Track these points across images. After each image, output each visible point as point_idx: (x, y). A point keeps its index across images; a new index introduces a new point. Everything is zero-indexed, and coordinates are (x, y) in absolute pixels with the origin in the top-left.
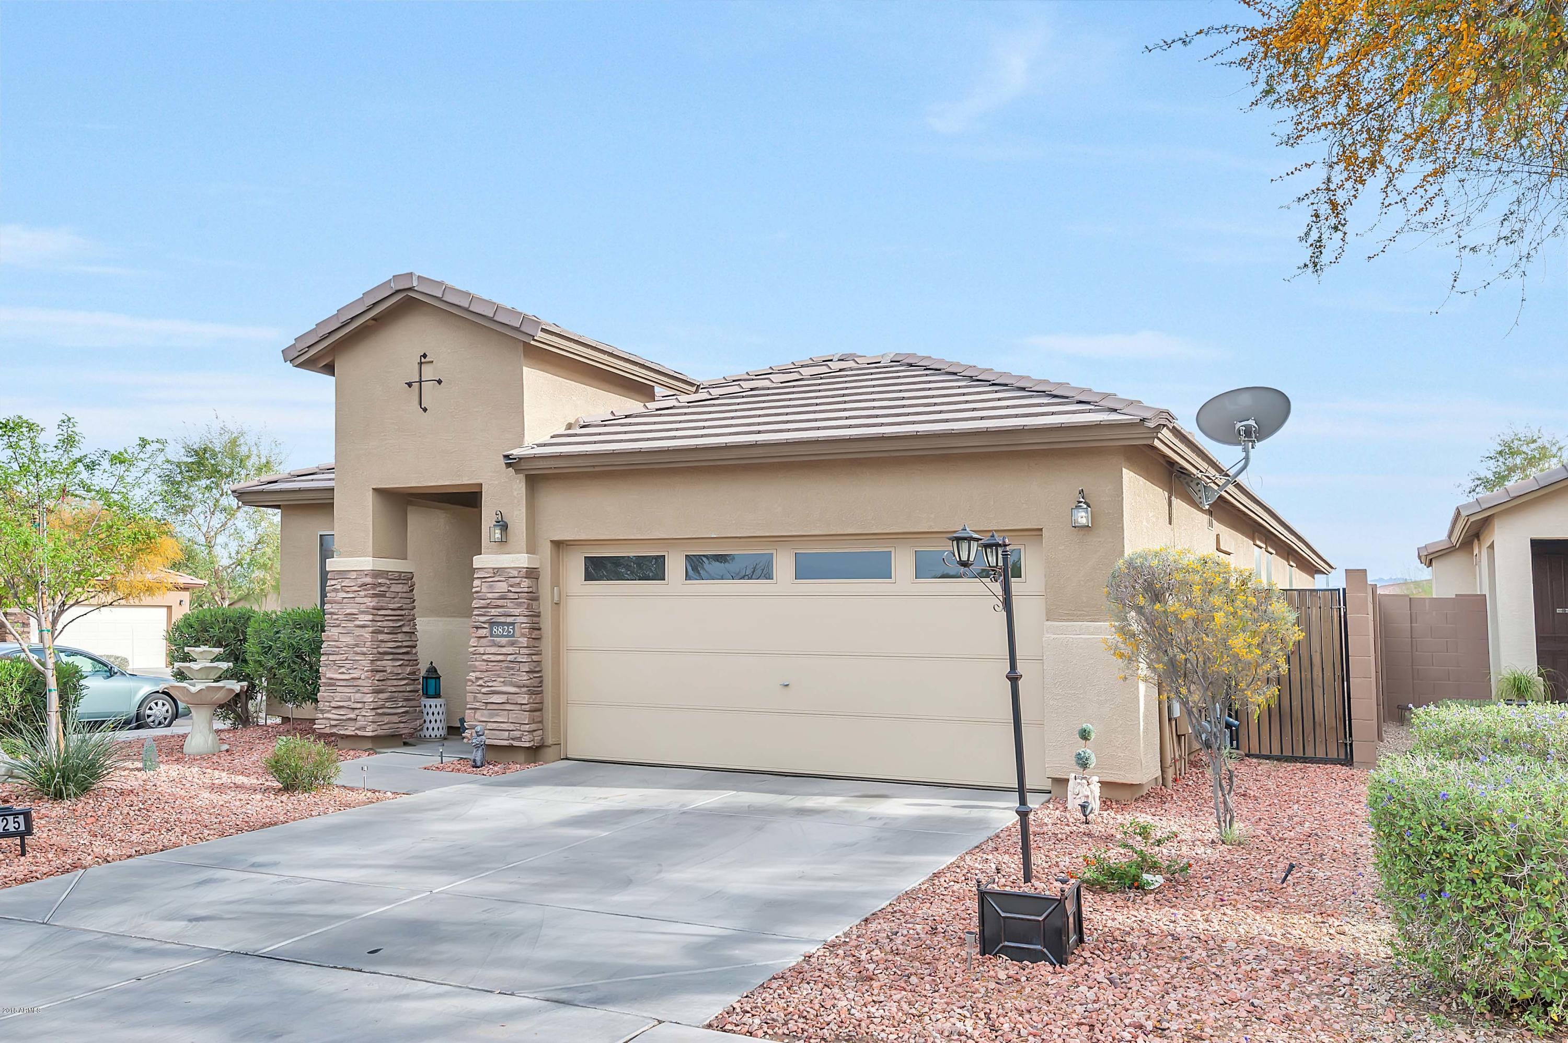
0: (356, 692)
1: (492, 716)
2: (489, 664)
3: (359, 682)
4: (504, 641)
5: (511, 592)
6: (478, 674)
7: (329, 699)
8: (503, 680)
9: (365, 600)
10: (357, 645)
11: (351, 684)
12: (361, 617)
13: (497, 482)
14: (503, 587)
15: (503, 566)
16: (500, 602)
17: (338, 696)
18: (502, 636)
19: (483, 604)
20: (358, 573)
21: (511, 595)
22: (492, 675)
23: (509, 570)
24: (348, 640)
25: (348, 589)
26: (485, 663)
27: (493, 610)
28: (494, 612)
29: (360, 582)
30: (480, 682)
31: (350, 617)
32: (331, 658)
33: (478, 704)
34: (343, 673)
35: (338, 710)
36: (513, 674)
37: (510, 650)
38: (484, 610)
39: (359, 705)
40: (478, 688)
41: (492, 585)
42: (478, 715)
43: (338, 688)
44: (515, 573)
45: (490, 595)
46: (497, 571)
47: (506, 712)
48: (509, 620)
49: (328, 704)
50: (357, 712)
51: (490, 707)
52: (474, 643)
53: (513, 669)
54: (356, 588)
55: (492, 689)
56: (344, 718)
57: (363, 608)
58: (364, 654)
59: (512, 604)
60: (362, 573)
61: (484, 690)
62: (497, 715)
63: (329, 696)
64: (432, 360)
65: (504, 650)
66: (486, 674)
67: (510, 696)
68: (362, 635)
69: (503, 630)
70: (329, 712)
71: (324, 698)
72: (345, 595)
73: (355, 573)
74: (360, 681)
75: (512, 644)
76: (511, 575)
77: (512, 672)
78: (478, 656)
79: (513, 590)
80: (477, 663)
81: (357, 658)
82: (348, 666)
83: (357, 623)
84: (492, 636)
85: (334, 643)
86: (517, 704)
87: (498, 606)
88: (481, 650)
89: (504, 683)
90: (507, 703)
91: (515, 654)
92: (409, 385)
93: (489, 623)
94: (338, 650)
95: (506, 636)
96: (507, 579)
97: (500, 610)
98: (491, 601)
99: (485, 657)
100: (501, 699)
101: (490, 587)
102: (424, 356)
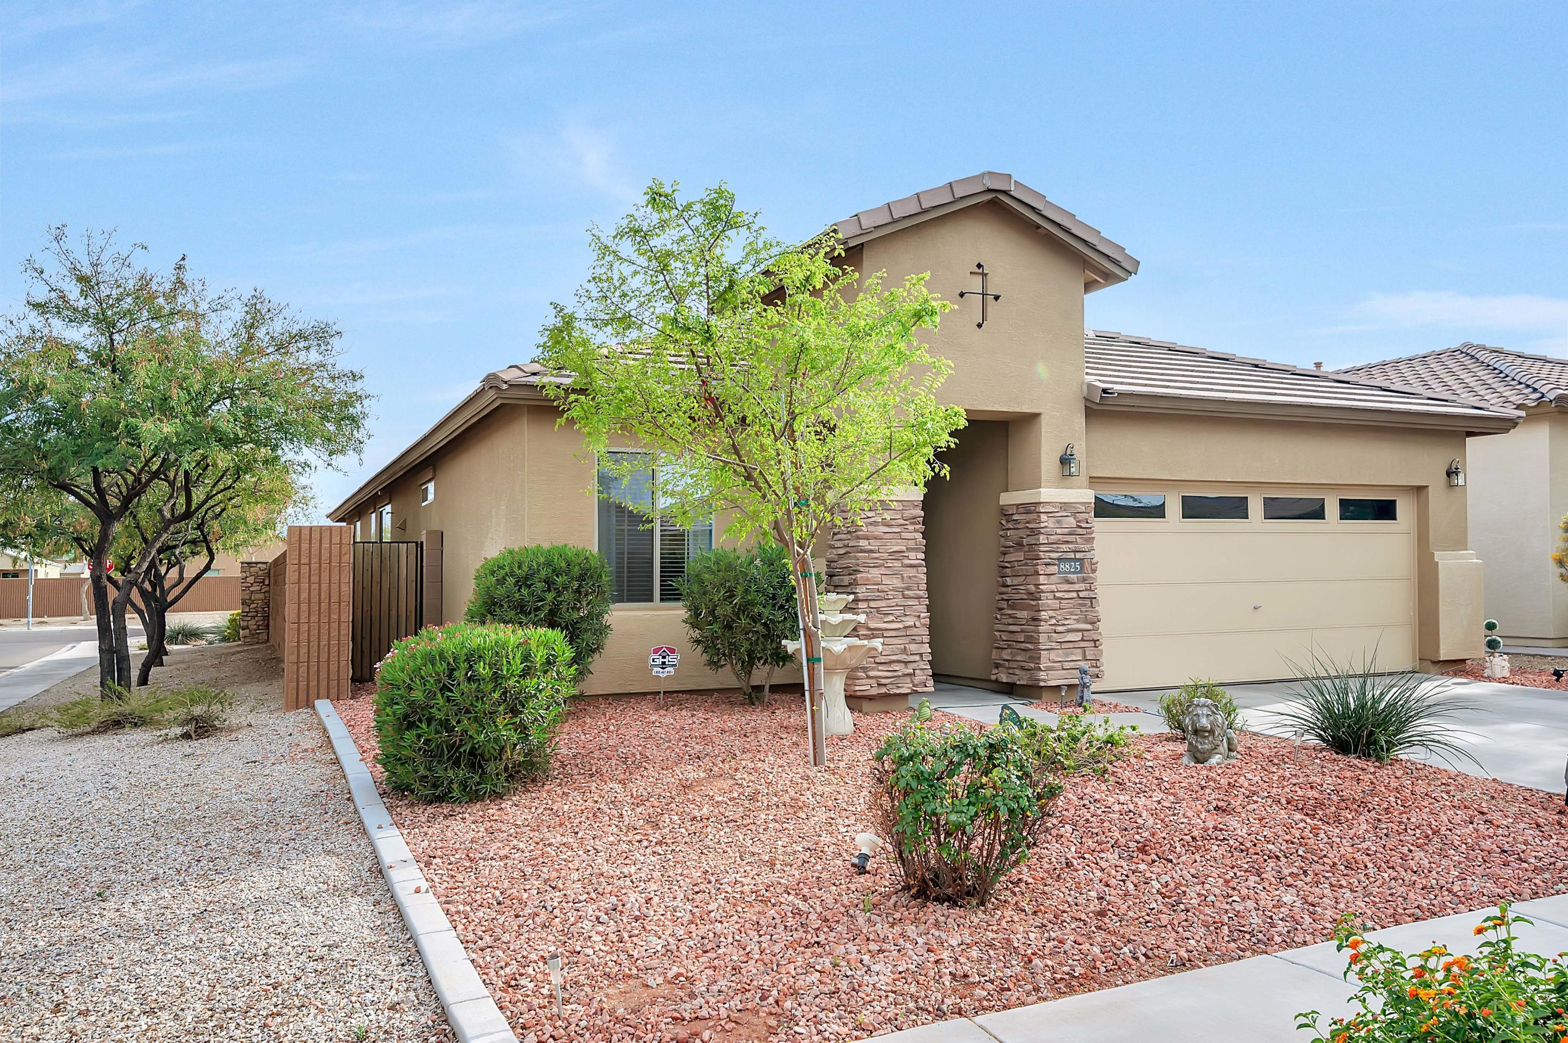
0: (910, 642)
1: (1067, 655)
2: (1062, 601)
3: (914, 631)
4: (1074, 577)
5: (1081, 527)
6: (1051, 613)
8: (1076, 617)
9: (911, 535)
10: (908, 589)
12: (910, 555)
13: (1058, 414)
14: (1072, 522)
15: (1070, 501)
16: (1069, 538)
17: (886, 650)
18: (1070, 573)
19: (1053, 539)
20: (905, 504)
21: (1079, 531)
22: (1066, 612)
23: (1074, 505)
24: (896, 582)
25: (892, 522)
26: (1058, 601)
27: (1064, 546)
28: (1064, 547)
29: (907, 514)
30: (1053, 621)
31: (897, 556)
32: (873, 604)
33: (1053, 644)
34: (893, 621)
35: (888, 665)
36: (1086, 611)
37: (1082, 586)
38: (1055, 546)
39: (916, 658)
40: (1052, 627)
41: (1061, 520)
42: (1053, 655)
44: (1083, 509)
45: (1059, 531)
46: (1064, 506)
47: (1079, 650)
48: (1079, 555)
49: (872, 660)
50: (914, 665)
51: (1064, 646)
52: (1044, 580)
53: (1084, 605)
54: (901, 522)
55: (1069, 627)
56: (900, 674)
57: (911, 544)
59: (1080, 540)
60: (910, 504)
61: (1060, 629)
62: (1072, 653)
64: (989, 272)
65: (1076, 587)
66: (1057, 612)
67: (1084, 633)
68: (915, 577)
69: (1071, 566)
70: (873, 669)
72: (887, 529)
75: (1084, 580)
76: (1080, 510)
77: (1083, 609)
78: (1048, 594)
79: (1082, 525)
80: (1049, 602)
81: (909, 603)
82: (898, 613)
83: (907, 562)
84: (1060, 572)
85: (876, 587)
86: (1092, 640)
87: (1067, 542)
88: (1053, 587)
89: (1078, 621)
90: (1082, 640)
91: (1086, 590)
92: (962, 295)
93: (1059, 559)
94: (882, 594)
95: (1074, 573)
96: (1074, 515)
97: (1070, 546)
98: (1060, 537)
99: (1058, 595)
100: (1077, 637)
101: (1058, 522)
102: (979, 266)
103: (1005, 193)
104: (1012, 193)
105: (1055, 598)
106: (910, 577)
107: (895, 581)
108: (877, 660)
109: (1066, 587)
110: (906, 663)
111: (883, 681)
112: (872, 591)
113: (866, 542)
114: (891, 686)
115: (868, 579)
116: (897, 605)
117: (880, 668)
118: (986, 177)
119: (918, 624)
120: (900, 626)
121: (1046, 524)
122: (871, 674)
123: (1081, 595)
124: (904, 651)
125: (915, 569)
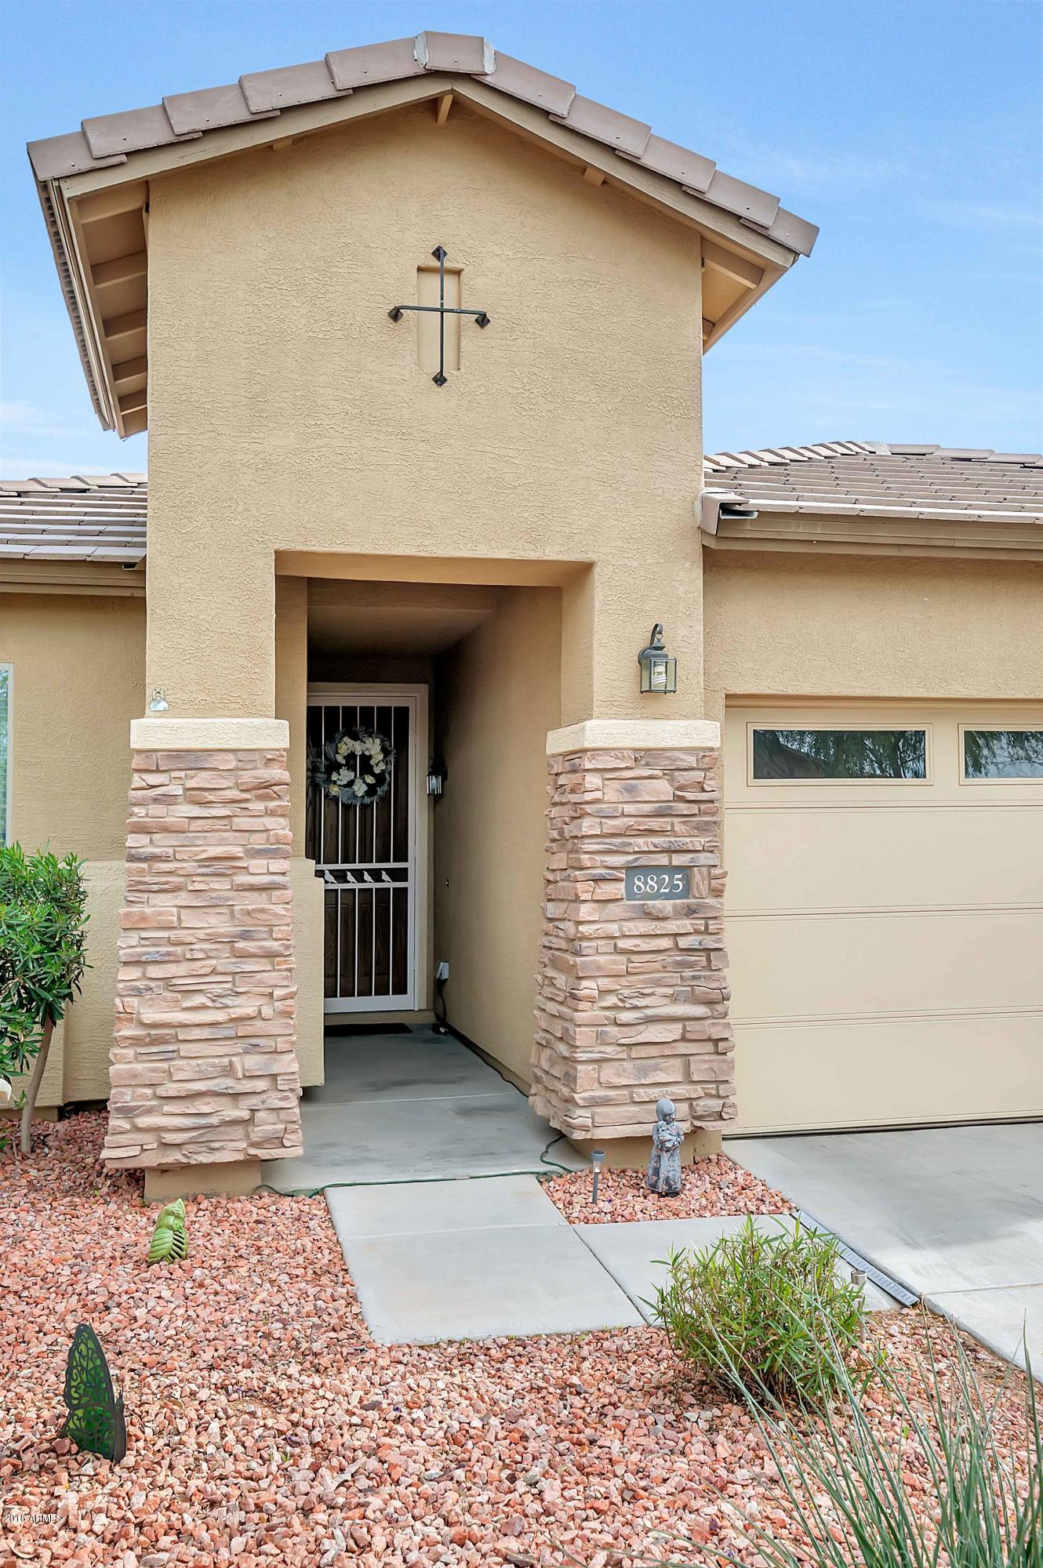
0: (246, 1052)
1: (643, 1072)
2: (634, 958)
3: (258, 1026)
4: (667, 905)
5: (683, 800)
6: (605, 983)
7: (155, 1077)
8: (670, 991)
9: (269, 822)
10: (245, 936)
11: (232, 1033)
12: (257, 864)
13: (635, 564)
14: (663, 789)
15: (662, 745)
16: (654, 824)
17: (184, 1069)
18: (657, 896)
19: (613, 827)
20: (241, 756)
21: (683, 808)
22: (643, 982)
23: (669, 754)
24: (218, 923)
25: (210, 797)
26: (623, 958)
27: (641, 841)
28: (642, 843)
29: (247, 777)
30: (612, 1000)
31: (217, 867)
32: (154, 971)
33: (609, 1049)
34: (204, 1007)
35: (187, 1103)
36: (694, 978)
37: (686, 925)
39: (261, 1085)
40: (608, 1013)
41: (636, 786)
42: (609, 1073)
43: (183, 1047)
44: (691, 760)
45: (629, 809)
46: (644, 756)
47: (678, 1062)
48: (678, 860)
49: (149, 1091)
50: (254, 1101)
51: (638, 1053)
52: (590, 913)
53: (690, 965)
55: (649, 1012)
56: (214, 1120)
57: (258, 841)
58: (270, 955)
59: (683, 828)
60: (257, 756)
61: (626, 1016)
62: (657, 1069)
63: (154, 1070)
64: (460, 266)
65: (672, 926)
66: (623, 981)
67: (690, 1025)
68: (263, 911)
69: (660, 883)
70: (149, 1111)
71: (135, 1076)
72: (196, 811)
73: (231, 756)
74: (259, 1023)
75: (690, 912)
76: (683, 765)
77: (688, 973)
78: (601, 942)
79: (690, 796)
80: (602, 959)
81: (247, 968)
82: (217, 989)
83: (242, 879)
84: (631, 895)
86: (709, 1040)
87: (651, 832)
88: (613, 929)
89: (674, 999)
90: (684, 1039)
91: (697, 932)
92: (396, 315)
93: (631, 869)
94: (179, 950)
95: (667, 897)
96: (670, 773)
97: (657, 840)
98: (631, 821)
99: (622, 944)
100: (673, 1031)
101: (630, 790)
102: (438, 253)
103: (468, 77)
104: (488, 80)
105: (617, 951)
106: (249, 913)
107: (214, 921)
108: (161, 1091)
109: (644, 926)
110: (236, 1096)
111: (170, 1138)
112: (156, 942)
113: (144, 839)
114: (192, 1148)
115: (144, 918)
116: (214, 972)
117: (167, 1108)
118: (420, 44)
119: (267, 1011)
120: (220, 1016)
121: (598, 795)
122: (143, 1121)
123: (683, 943)
124: (229, 1071)
125: (264, 895)
